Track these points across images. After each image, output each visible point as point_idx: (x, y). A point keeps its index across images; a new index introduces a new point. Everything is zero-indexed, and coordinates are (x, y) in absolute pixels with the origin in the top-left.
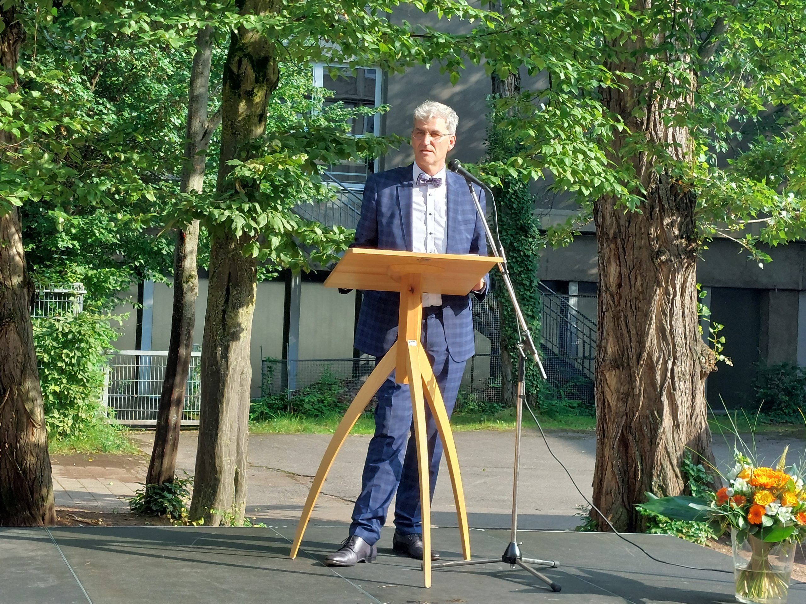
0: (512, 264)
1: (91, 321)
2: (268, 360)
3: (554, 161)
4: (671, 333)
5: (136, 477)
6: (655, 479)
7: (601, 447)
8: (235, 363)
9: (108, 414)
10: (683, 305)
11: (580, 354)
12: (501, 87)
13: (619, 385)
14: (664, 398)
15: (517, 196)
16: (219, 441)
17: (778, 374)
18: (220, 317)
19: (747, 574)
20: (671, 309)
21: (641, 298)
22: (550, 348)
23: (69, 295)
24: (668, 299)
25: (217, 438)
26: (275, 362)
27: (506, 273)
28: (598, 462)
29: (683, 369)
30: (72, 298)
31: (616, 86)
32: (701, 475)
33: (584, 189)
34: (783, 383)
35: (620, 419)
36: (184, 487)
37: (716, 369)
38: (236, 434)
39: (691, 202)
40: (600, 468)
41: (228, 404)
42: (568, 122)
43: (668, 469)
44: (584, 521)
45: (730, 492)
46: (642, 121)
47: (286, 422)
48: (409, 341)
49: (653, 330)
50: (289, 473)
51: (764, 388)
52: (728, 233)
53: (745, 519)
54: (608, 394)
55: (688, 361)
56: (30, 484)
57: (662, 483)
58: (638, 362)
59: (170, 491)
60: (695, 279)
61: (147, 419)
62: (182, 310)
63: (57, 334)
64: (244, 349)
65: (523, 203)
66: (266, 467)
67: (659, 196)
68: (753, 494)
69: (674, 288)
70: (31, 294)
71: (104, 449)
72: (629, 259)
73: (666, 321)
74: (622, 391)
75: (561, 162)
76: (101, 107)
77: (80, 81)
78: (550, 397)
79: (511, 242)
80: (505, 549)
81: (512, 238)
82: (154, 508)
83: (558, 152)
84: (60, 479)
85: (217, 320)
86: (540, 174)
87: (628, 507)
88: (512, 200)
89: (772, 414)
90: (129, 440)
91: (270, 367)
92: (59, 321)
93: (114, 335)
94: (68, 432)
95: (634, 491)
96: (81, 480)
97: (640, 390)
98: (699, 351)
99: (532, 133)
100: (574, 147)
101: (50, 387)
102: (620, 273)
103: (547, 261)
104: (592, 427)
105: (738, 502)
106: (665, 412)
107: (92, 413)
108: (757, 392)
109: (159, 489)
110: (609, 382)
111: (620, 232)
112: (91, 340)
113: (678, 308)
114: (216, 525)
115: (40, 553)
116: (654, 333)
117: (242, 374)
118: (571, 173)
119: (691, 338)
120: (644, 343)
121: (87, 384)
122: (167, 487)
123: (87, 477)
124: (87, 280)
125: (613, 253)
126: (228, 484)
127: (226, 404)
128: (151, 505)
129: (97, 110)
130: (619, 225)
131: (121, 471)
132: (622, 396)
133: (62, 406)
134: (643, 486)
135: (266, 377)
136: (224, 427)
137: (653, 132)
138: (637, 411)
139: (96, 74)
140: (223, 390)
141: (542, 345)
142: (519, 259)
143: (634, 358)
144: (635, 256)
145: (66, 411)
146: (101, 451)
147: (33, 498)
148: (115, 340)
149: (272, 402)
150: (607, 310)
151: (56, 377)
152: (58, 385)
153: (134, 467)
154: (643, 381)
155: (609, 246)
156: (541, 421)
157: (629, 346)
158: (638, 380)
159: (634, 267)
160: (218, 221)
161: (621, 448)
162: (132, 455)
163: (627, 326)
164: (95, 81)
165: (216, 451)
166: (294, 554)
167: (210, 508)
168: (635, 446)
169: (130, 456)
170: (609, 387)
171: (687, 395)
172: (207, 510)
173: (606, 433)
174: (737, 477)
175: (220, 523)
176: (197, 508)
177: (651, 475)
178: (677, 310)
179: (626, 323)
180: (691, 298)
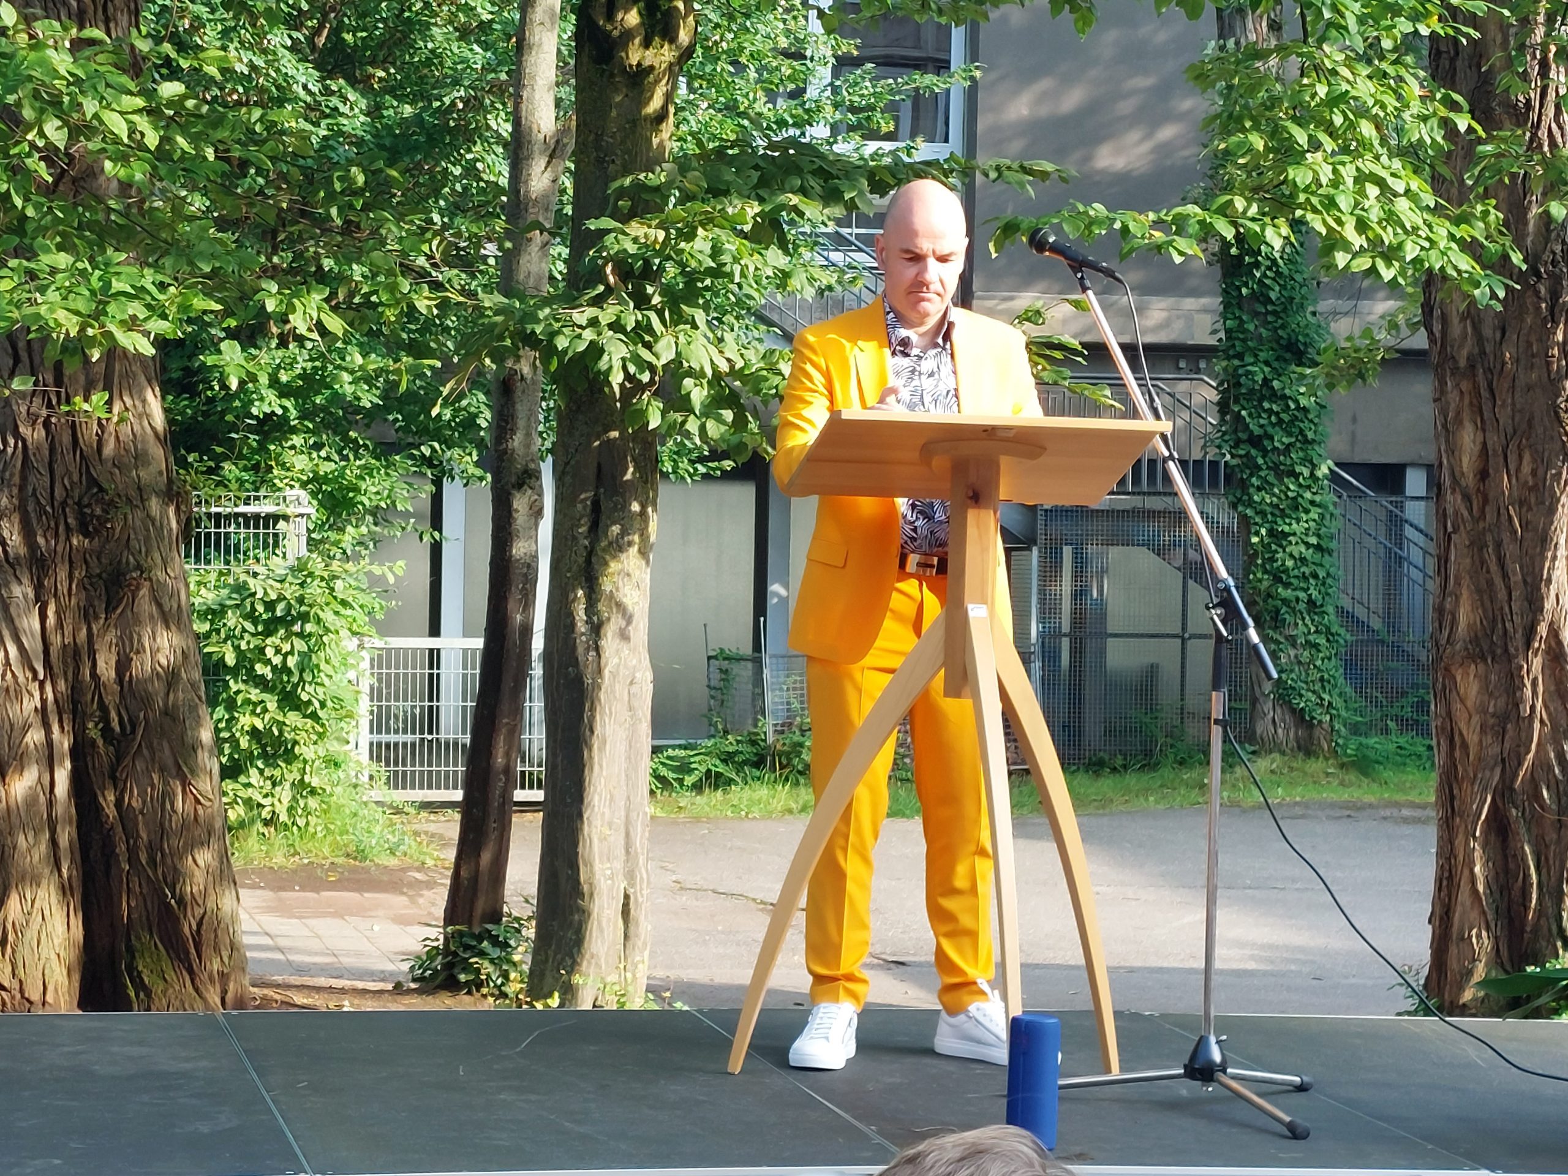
0: (1270, 430)
1: (325, 574)
2: (723, 656)
3: (1315, 200)
5: (430, 914)
7: (1446, 836)
8: (616, 660)
9: (371, 777)
12: (1238, 23)
13: (1486, 697)
15: (1278, 273)
16: (586, 828)
18: (581, 560)
21: (1533, 500)
22: (1363, 618)
23: (276, 518)
25: (582, 823)
26: (736, 659)
27: (1171, 457)
28: (1441, 869)
30: (281, 525)
31: (1451, 32)
33: (1381, 265)
35: (1488, 773)
36: (525, 932)
38: (623, 813)
40: (1445, 883)
41: (602, 749)
42: (1343, 112)
44: (1412, 1000)
46: (1528, 101)
47: (762, 792)
48: (970, 607)
49: (1560, 573)
50: (762, 902)
54: (1460, 717)
56: (194, 927)
58: (1528, 645)
59: (495, 941)
61: (456, 788)
62: (511, 548)
63: (252, 604)
65: (1293, 288)
66: (714, 892)
70: (183, 517)
71: (360, 854)
72: (1504, 415)
74: (1491, 710)
75: (1330, 203)
76: (335, 101)
77: (289, 43)
78: (1363, 728)
79: (1265, 379)
80: (1192, 1048)
81: (1267, 369)
82: (462, 977)
83: (1324, 181)
85: (575, 568)
86: (1285, 230)
87: (1508, 967)
88: (1267, 281)
90: (417, 834)
91: (725, 672)
92: (255, 575)
93: (377, 606)
94: (284, 817)
95: (1523, 931)
96: (308, 921)
97: (1533, 707)
99: (1258, 142)
100: (1358, 169)
101: (242, 718)
102: (1484, 444)
103: (1354, 420)
107: (335, 776)
109: (473, 936)
110: (1462, 691)
111: (1483, 353)
112: (327, 616)
114: (586, 1005)
115: (204, 1063)
116: (1564, 579)
117: (631, 683)
118: (1356, 228)
120: (1542, 600)
121: (320, 713)
122: (490, 932)
123: (325, 915)
124: (314, 483)
125: (1467, 401)
126: (609, 920)
127: (599, 749)
128: (456, 971)
129: (327, 106)
130: (1480, 338)
131: (398, 901)
132: (1492, 721)
133: (270, 759)
134: (1543, 921)
135: (718, 694)
136: (596, 798)
137: (1554, 125)
138: (1528, 752)
139: (321, 26)
140: (592, 719)
141: (1341, 612)
142: (1285, 417)
143: (1519, 635)
144: (1518, 406)
145: (277, 773)
146: (355, 859)
147: (200, 957)
148: (379, 616)
149: (731, 749)
150: (1456, 530)
151: (254, 698)
152: (258, 715)
153: (425, 892)
154: (1540, 689)
155: (1458, 385)
156: (1342, 784)
157: (1507, 609)
158: (1528, 684)
159: (1515, 432)
160: (570, 354)
161: (1492, 838)
162: (422, 867)
163: (1502, 564)
164: (321, 41)
165: (580, 850)
166: (737, 1062)
167: (570, 973)
168: (1523, 830)
169: (418, 870)
170: (1462, 701)
172: (566, 978)
173: (1456, 804)
175: (595, 1003)
176: (543, 973)
177: (1560, 896)
179: (1499, 559)
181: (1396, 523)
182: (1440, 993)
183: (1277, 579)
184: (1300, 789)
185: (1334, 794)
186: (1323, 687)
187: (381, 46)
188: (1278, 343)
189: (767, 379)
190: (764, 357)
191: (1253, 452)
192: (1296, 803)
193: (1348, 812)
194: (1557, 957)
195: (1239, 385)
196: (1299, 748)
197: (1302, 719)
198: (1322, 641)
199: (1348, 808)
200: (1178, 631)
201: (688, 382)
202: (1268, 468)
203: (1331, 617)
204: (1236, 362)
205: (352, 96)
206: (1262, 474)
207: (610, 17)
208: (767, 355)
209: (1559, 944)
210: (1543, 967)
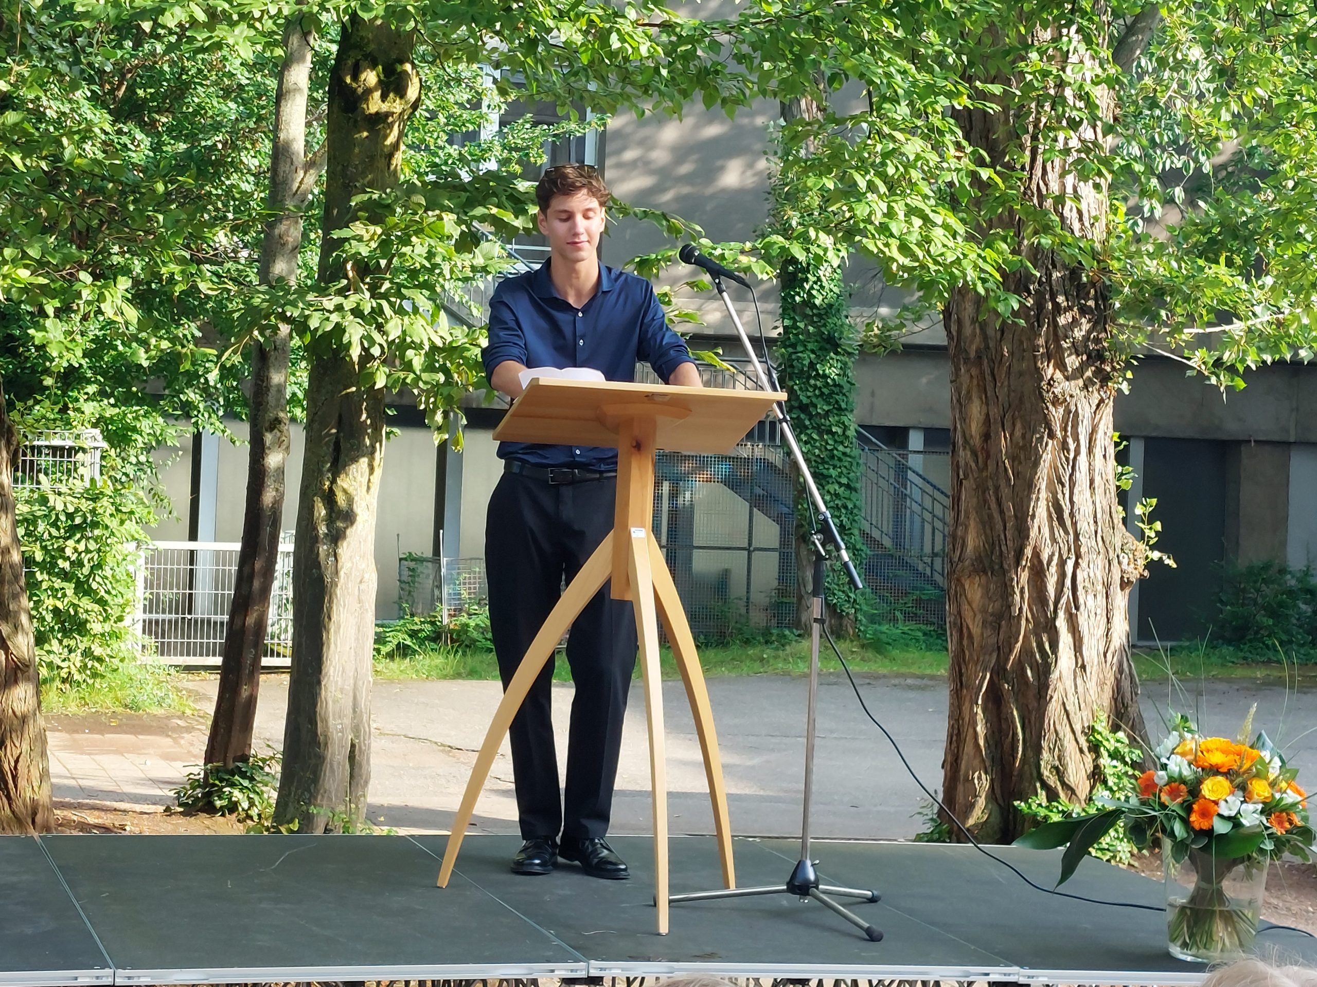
0: (814, 400)
2: (411, 558)
3: (871, 228)
4: (1072, 515)
5: (189, 752)
6: (1045, 755)
7: (956, 703)
8: (349, 565)
9: (144, 647)
10: (1091, 469)
11: (927, 549)
12: (796, 105)
13: (987, 601)
14: (1061, 623)
16: (323, 693)
17: (1256, 582)
19: (1188, 912)
20: (1071, 475)
21: (1022, 456)
22: (878, 538)
23: (76, 450)
24: (1067, 459)
25: (320, 688)
26: (420, 560)
27: (785, 420)
28: (951, 727)
29: (1092, 575)
30: (80, 455)
31: (978, 106)
32: (1121, 749)
34: (1264, 597)
35: (987, 657)
36: (267, 769)
37: (1146, 573)
38: (352, 682)
39: (1103, 298)
40: (954, 738)
41: (337, 632)
42: (895, 165)
43: (1067, 740)
44: (928, 825)
45: (1161, 778)
47: (438, 660)
48: (633, 529)
49: (1042, 511)
50: (442, 745)
51: (1232, 605)
52: (1167, 348)
53: (1186, 822)
54: (968, 615)
55: (1100, 561)
56: (13, 764)
57: (1057, 763)
58: (1018, 563)
59: (243, 775)
60: (1111, 426)
61: (208, 655)
63: (56, 515)
64: (365, 541)
65: (832, 297)
66: (406, 736)
67: (1051, 289)
68: (1199, 782)
69: (1076, 439)
70: (12, 448)
71: (133, 706)
72: (1002, 393)
73: (1064, 494)
74: (990, 610)
76: (125, 140)
77: (89, 94)
78: (877, 619)
79: (811, 362)
80: (792, 869)
81: (813, 356)
82: (218, 803)
83: (879, 214)
84: (62, 755)
87: (1001, 802)
88: (814, 292)
89: (1246, 648)
90: (178, 690)
91: (413, 570)
94: (77, 677)
95: (1011, 775)
96: (97, 757)
97: (1021, 609)
98: (1118, 545)
101: (47, 601)
102: (988, 415)
103: (873, 394)
105: (1173, 794)
106: (1061, 645)
108: (1221, 612)
109: (227, 771)
110: (969, 596)
111: (987, 347)
112: (113, 524)
113: (1083, 474)
114: (319, 832)
115: (26, 877)
116: (1044, 514)
117: (361, 582)
119: (1104, 522)
120: (1028, 530)
121: (106, 599)
122: (239, 768)
123: (108, 752)
124: (102, 423)
125: (975, 382)
126: (339, 763)
127: (334, 632)
128: (213, 798)
129: (119, 143)
130: (985, 337)
131: (165, 742)
132: (990, 619)
133: (66, 633)
134: (1026, 767)
135: (406, 587)
136: (331, 669)
137: (1041, 183)
138: (1017, 642)
139: (120, 84)
140: (330, 609)
141: (863, 534)
142: (826, 391)
143: (1011, 556)
144: (1013, 387)
145: (72, 643)
146: (131, 708)
147: (16, 787)
148: (153, 525)
149: (416, 628)
150: (966, 477)
151: (56, 586)
152: (59, 599)
153: (185, 735)
154: (1026, 595)
155: (969, 371)
156: (863, 659)
157: (1002, 537)
158: (1017, 591)
159: (1010, 406)
160: (320, 333)
161: (990, 705)
162: (182, 716)
163: (999, 504)
164: (121, 93)
165: (318, 709)
166: (444, 880)
167: (308, 804)
168: (1011, 700)
169: (180, 718)
170: (969, 604)
171: (1098, 617)
172: (304, 808)
173: (964, 679)
174: (1172, 753)
175: (326, 829)
176: (286, 805)
177: (1038, 750)
178: (1082, 477)
179: (997, 499)
180: (1105, 456)
181: (901, 470)
184: (833, 663)
185: (858, 667)
186: (850, 589)
187: (165, 97)
188: (821, 337)
190: (467, 335)
191: (802, 416)
192: (831, 674)
193: (868, 681)
194: (1036, 795)
195: (792, 366)
196: (832, 632)
197: (834, 611)
199: (870, 678)
200: (746, 545)
201: (410, 353)
202: (813, 428)
204: (790, 350)
205: (139, 136)
206: (809, 432)
207: (355, 78)
209: (1038, 785)
210: (1026, 802)
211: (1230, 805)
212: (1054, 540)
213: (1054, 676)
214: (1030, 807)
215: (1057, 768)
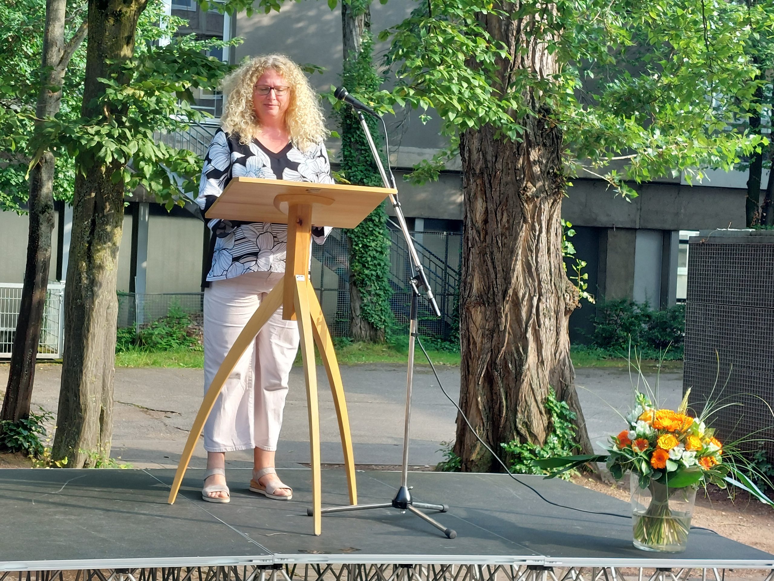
4: (537, 270)
6: (519, 415)
7: (465, 384)
8: (101, 297)
10: (548, 242)
13: (485, 322)
14: (530, 335)
16: (84, 377)
17: (616, 310)
18: (85, 248)
20: (537, 245)
21: (507, 234)
22: (397, 283)
24: (534, 236)
25: (82, 375)
26: (123, 295)
29: (548, 306)
32: (564, 412)
34: (621, 319)
35: (485, 356)
36: (40, 424)
37: (580, 305)
38: (102, 371)
39: (557, 137)
40: (464, 405)
41: (93, 339)
43: (532, 406)
44: (447, 457)
45: (633, 435)
47: (135, 355)
48: (297, 276)
49: (519, 267)
50: (142, 407)
51: (602, 324)
52: (593, 169)
53: (648, 463)
54: (473, 329)
55: (553, 298)
57: (526, 420)
58: (504, 298)
59: (25, 428)
60: (560, 216)
62: (38, 241)
64: (110, 282)
68: (657, 437)
69: (540, 224)
72: (496, 195)
73: (532, 257)
74: (487, 327)
80: (396, 494)
82: (9, 445)
85: (82, 252)
87: (492, 444)
89: (611, 349)
95: (499, 427)
97: (505, 327)
98: (564, 288)
102: (487, 208)
104: (438, 362)
105: (641, 445)
106: (529, 348)
108: (596, 328)
109: (14, 425)
110: (474, 319)
111: (487, 167)
113: (544, 244)
114: (79, 467)
116: (520, 269)
117: (108, 308)
118: (458, 101)
119: (555, 274)
120: (510, 279)
122: (23, 423)
125: (479, 189)
126: (93, 422)
127: (92, 339)
128: (6, 441)
130: (486, 161)
132: (487, 332)
134: (508, 423)
136: (89, 363)
138: (502, 347)
140: (88, 325)
141: (390, 281)
143: (500, 294)
144: (502, 192)
150: (473, 246)
154: (509, 318)
155: (475, 181)
156: (389, 355)
157: (495, 282)
158: (504, 316)
159: (500, 203)
160: (88, 147)
161: (486, 385)
163: (493, 262)
165: (81, 388)
166: (173, 499)
167: (74, 447)
168: (500, 382)
170: (474, 323)
171: (552, 332)
172: (71, 450)
173: (470, 369)
174: (638, 419)
175: (85, 464)
176: (59, 448)
177: (515, 412)
178: (543, 245)
179: (492, 259)
180: (556, 234)
182: (460, 455)
183: (364, 266)
184: (372, 357)
185: (386, 360)
186: (382, 313)
188: (366, 162)
189: (181, 164)
190: (179, 153)
192: (371, 364)
193: (394, 368)
194: (514, 440)
196: (371, 340)
197: (372, 327)
198: (382, 293)
199: (393, 366)
200: (319, 287)
201: (142, 163)
203: (386, 283)
204: (349, 170)
208: (181, 152)
209: (515, 434)
210: (508, 444)
211: (677, 452)
212: (526, 285)
213: (526, 367)
214: (510, 447)
215: (526, 423)
